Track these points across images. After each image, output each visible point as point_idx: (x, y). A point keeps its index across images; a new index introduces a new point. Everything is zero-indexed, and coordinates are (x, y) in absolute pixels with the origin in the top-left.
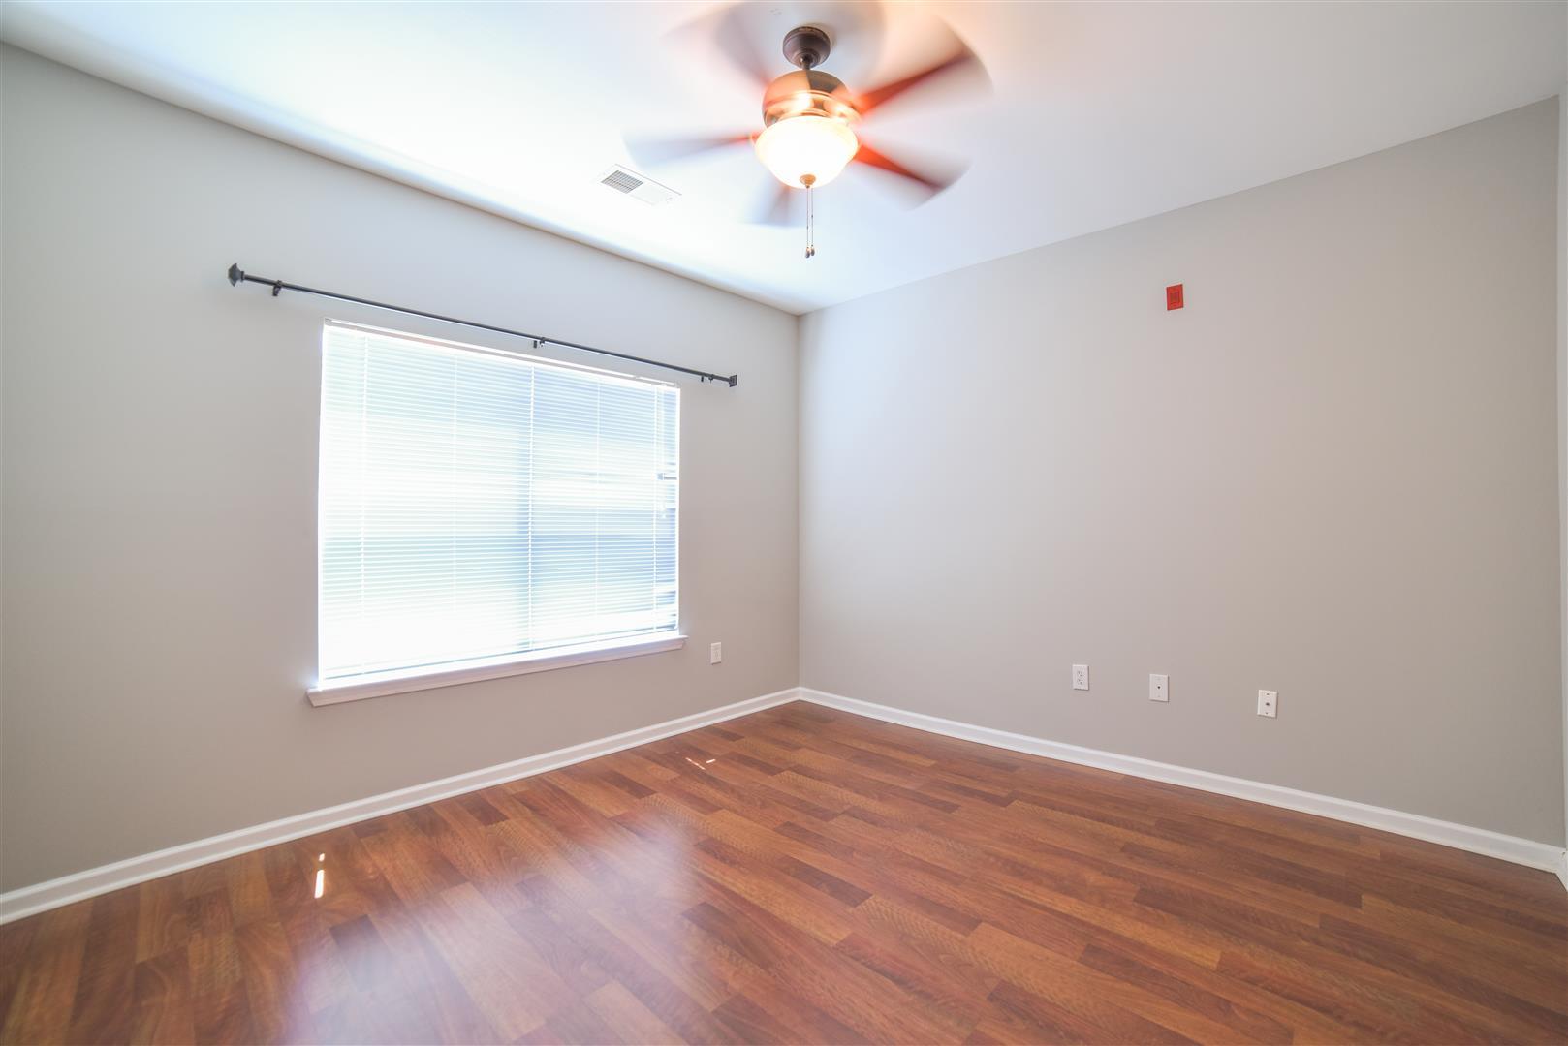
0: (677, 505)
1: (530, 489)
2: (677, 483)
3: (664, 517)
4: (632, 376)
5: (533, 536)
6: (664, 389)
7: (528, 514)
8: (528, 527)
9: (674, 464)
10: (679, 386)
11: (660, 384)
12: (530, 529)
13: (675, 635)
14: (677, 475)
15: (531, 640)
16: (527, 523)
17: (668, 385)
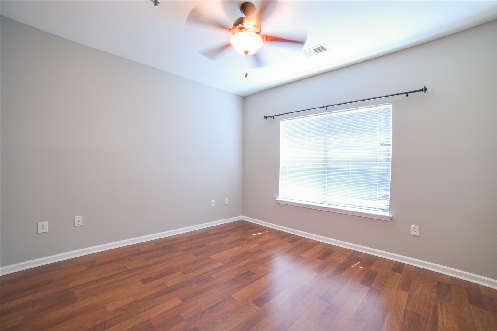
0: (391, 157)
1: (327, 154)
2: (391, 147)
3: (383, 162)
4: (366, 107)
5: (327, 168)
6: (383, 107)
7: (326, 161)
8: (326, 166)
9: (389, 139)
10: (391, 103)
11: (380, 105)
12: (327, 166)
13: (387, 214)
14: (391, 143)
15: (326, 201)
16: (326, 164)
17: (385, 105)
